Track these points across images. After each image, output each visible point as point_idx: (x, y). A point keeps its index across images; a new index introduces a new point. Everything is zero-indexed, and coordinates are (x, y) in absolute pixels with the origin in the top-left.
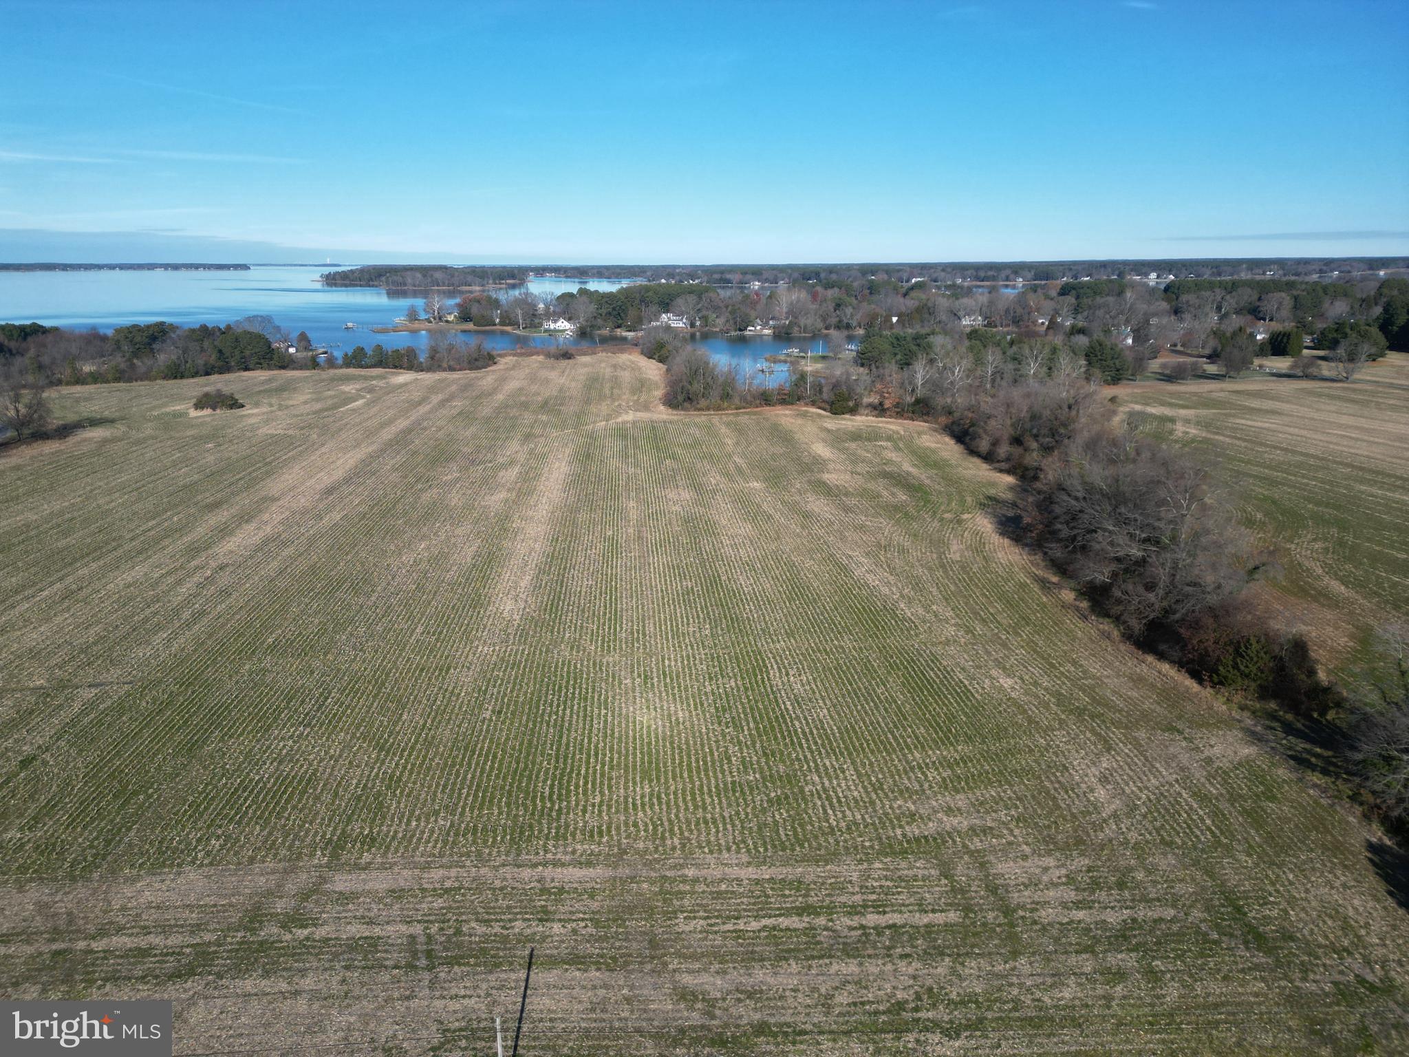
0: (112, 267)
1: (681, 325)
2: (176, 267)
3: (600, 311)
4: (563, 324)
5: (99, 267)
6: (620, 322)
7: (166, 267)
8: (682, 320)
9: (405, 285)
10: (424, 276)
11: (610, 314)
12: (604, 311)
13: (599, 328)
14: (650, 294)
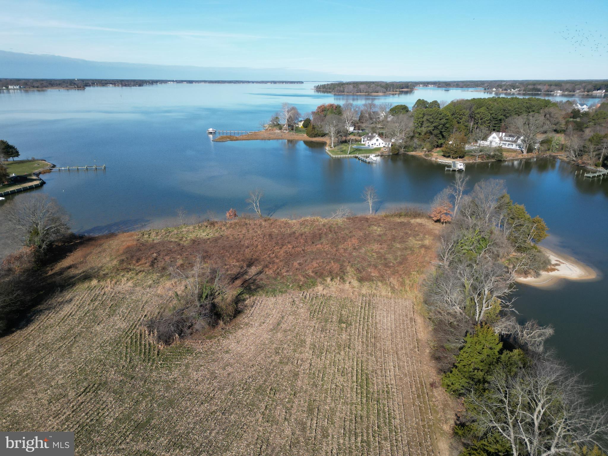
0: (253, 82)
1: (514, 147)
2: (275, 82)
3: (419, 130)
4: (377, 142)
5: (248, 82)
6: (440, 142)
7: (272, 82)
8: (515, 142)
9: (343, 92)
10: (354, 87)
11: (431, 133)
12: (424, 129)
13: (415, 149)
14: (482, 110)
